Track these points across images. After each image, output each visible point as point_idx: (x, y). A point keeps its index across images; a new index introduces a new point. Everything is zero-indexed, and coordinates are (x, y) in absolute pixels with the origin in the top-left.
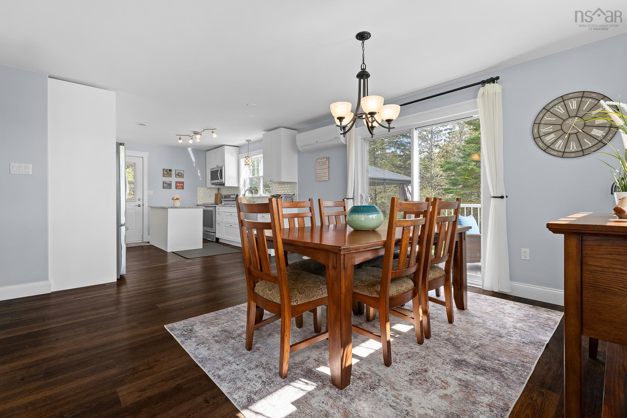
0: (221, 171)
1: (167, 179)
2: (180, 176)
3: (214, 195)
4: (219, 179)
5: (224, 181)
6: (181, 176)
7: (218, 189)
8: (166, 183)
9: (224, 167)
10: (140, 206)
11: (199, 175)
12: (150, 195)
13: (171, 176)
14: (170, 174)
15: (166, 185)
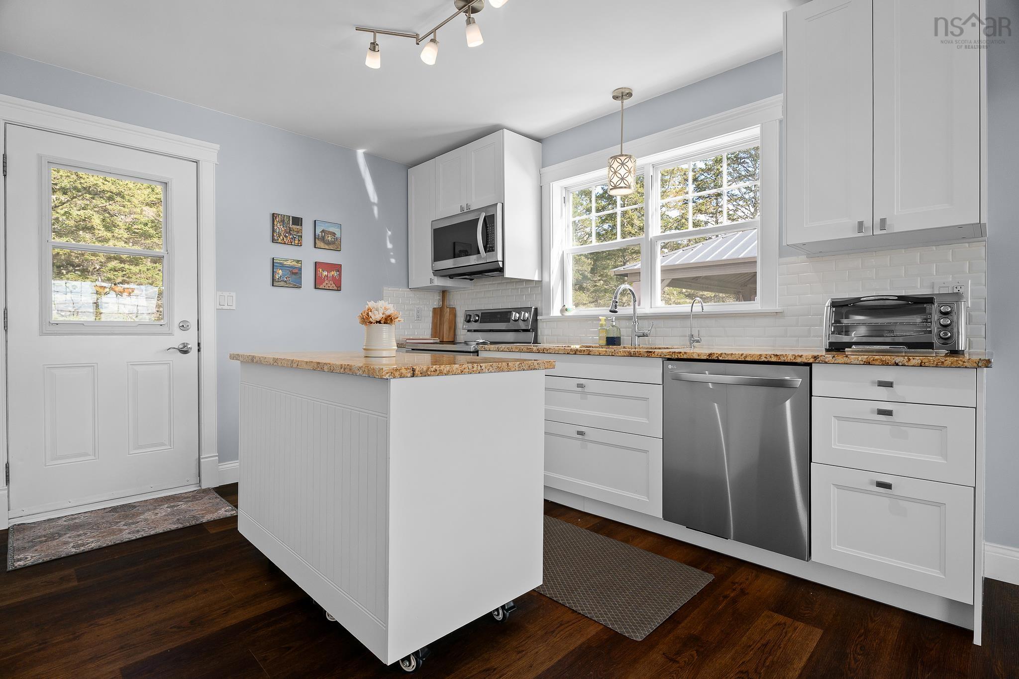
0: (489, 222)
1: (287, 253)
2: (328, 243)
3: (431, 314)
4: (479, 252)
5: (500, 258)
6: (333, 243)
7: (444, 293)
8: (282, 266)
9: (499, 206)
10: (186, 352)
11: (390, 246)
12: (226, 307)
13: (298, 243)
14: (295, 233)
15: (284, 275)
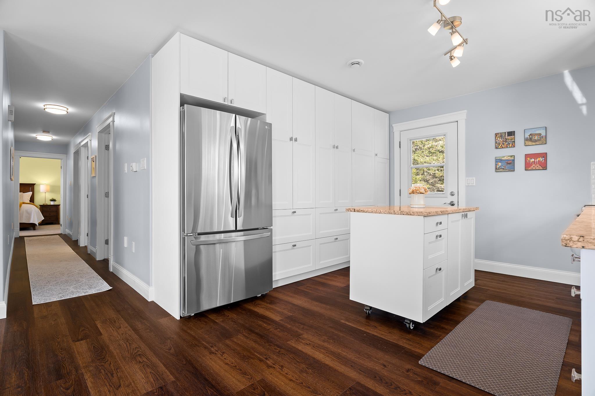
1: (505, 153)
2: (535, 141)
6: (540, 140)
10: (453, 205)
12: (470, 185)
13: (512, 146)
14: (510, 141)
15: (502, 165)
